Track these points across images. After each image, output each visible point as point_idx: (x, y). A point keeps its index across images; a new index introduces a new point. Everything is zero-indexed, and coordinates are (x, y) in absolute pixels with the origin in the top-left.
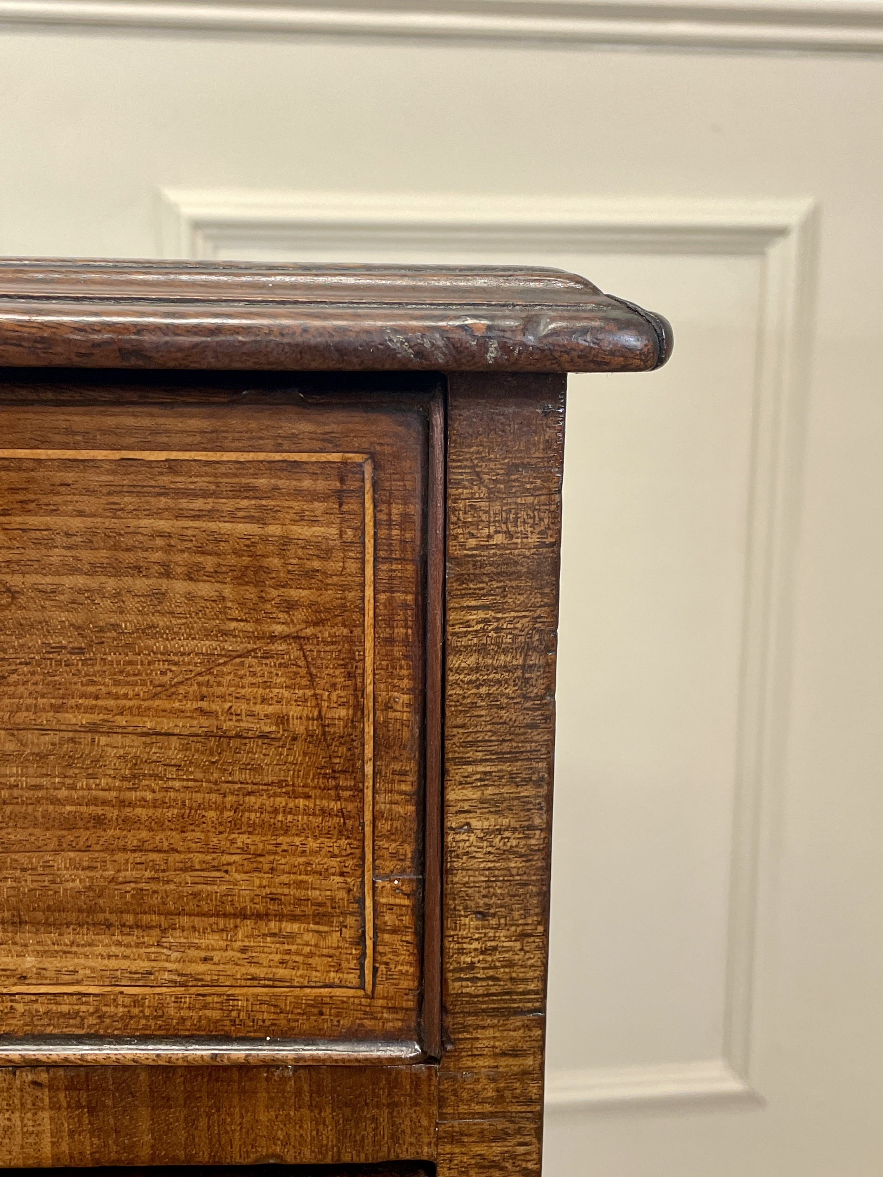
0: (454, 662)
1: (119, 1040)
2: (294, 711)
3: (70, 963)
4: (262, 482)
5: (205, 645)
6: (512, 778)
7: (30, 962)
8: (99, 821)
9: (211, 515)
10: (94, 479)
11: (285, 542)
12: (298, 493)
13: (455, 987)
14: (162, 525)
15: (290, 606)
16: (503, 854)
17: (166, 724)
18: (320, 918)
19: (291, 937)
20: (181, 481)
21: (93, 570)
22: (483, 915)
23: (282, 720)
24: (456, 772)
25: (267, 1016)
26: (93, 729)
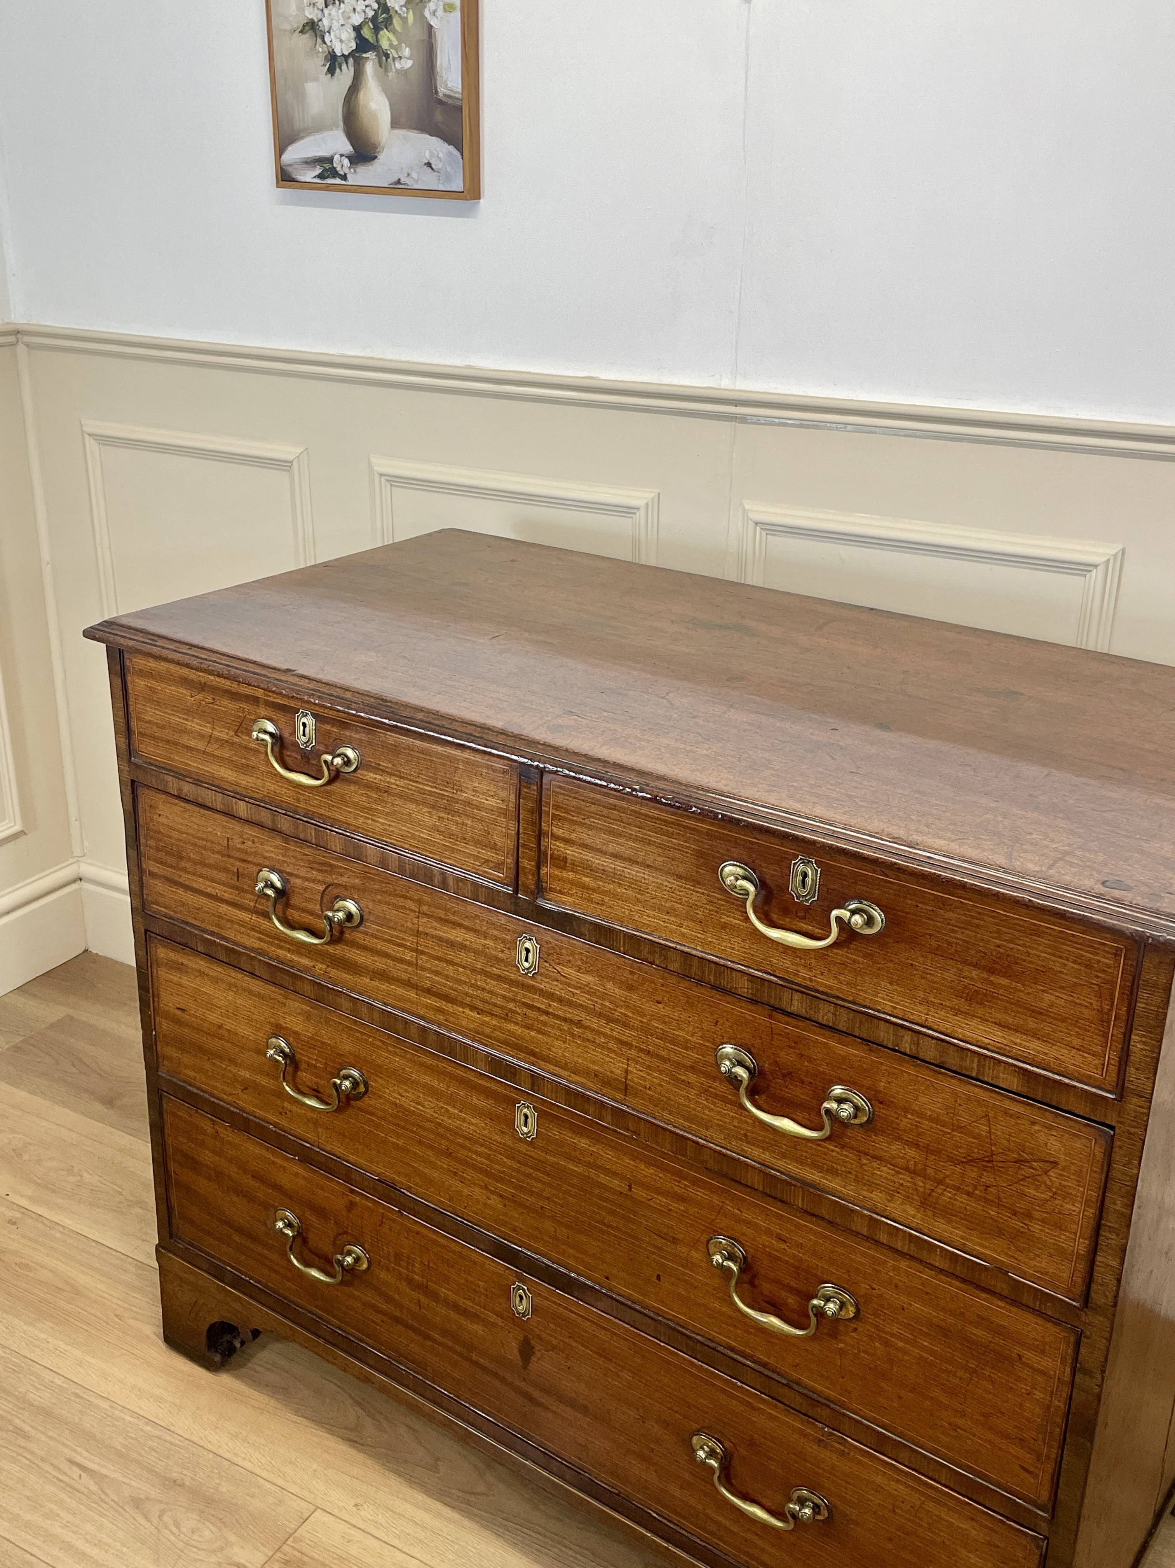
0: (1138, 1004)
1: (1038, 1067)
2: (1094, 1002)
3: (1028, 1044)
4: (1096, 946)
5: (1075, 980)
6: (1151, 1038)
7: (1018, 1041)
8: (1041, 1013)
9: (1081, 949)
10: (1053, 933)
11: (1099, 961)
12: (1104, 951)
13: (1126, 1085)
14: (1068, 948)
15: (1098, 977)
16: (1145, 1056)
17: (1062, 996)
18: (1093, 1055)
19: (1085, 1057)
20: (1075, 939)
21: (1049, 954)
22: (1137, 1069)
23: (1091, 1004)
24: (1134, 1031)
25: (1076, 1074)
26: (1043, 991)
